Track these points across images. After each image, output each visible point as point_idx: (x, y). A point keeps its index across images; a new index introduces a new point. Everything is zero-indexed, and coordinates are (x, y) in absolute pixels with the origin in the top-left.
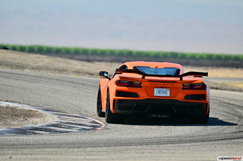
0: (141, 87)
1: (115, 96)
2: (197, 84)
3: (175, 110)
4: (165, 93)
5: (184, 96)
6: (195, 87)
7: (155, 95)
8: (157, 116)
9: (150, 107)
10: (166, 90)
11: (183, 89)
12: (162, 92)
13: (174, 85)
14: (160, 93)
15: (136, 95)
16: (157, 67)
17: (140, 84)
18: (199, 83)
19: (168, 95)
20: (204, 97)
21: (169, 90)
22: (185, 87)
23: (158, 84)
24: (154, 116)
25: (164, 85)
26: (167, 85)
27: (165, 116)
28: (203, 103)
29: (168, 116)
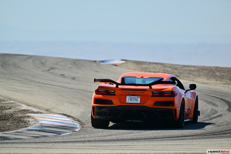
0: (115, 95)
1: (94, 104)
2: (166, 91)
3: (145, 115)
4: (136, 100)
5: (154, 102)
6: (165, 95)
7: (127, 102)
8: (132, 121)
9: (122, 113)
10: (137, 98)
11: (153, 96)
12: (133, 99)
13: (144, 93)
14: (132, 100)
15: (111, 102)
16: (143, 77)
17: (114, 92)
18: (168, 91)
19: (139, 102)
20: (172, 103)
21: (139, 98)
22: (154, 95)
23: (129, 92)
24: (129, 121)
25: (135, 92)
26: (137, 93)
27: (139, 121)
28: (172, 109)
29: (142, 121)
